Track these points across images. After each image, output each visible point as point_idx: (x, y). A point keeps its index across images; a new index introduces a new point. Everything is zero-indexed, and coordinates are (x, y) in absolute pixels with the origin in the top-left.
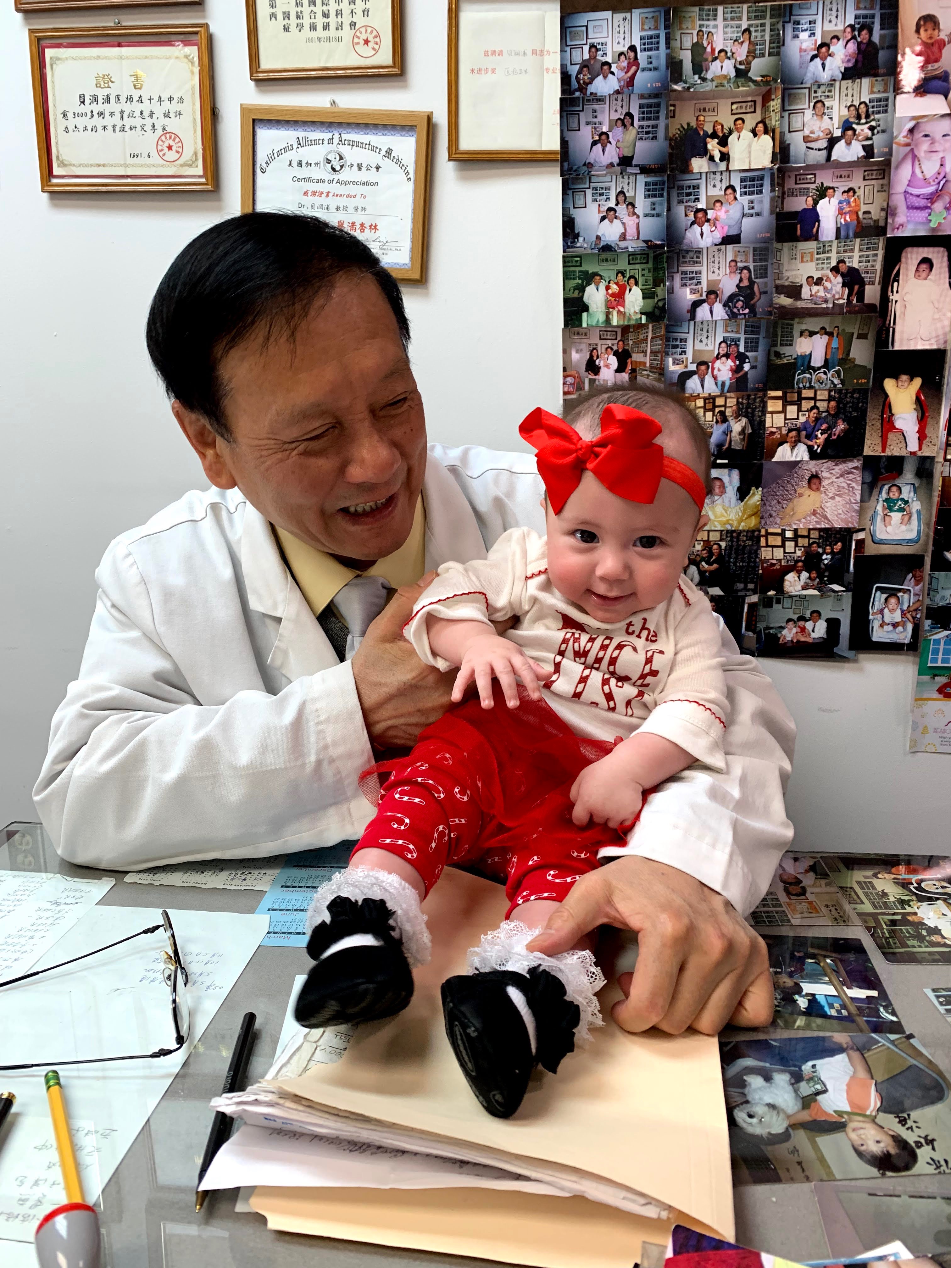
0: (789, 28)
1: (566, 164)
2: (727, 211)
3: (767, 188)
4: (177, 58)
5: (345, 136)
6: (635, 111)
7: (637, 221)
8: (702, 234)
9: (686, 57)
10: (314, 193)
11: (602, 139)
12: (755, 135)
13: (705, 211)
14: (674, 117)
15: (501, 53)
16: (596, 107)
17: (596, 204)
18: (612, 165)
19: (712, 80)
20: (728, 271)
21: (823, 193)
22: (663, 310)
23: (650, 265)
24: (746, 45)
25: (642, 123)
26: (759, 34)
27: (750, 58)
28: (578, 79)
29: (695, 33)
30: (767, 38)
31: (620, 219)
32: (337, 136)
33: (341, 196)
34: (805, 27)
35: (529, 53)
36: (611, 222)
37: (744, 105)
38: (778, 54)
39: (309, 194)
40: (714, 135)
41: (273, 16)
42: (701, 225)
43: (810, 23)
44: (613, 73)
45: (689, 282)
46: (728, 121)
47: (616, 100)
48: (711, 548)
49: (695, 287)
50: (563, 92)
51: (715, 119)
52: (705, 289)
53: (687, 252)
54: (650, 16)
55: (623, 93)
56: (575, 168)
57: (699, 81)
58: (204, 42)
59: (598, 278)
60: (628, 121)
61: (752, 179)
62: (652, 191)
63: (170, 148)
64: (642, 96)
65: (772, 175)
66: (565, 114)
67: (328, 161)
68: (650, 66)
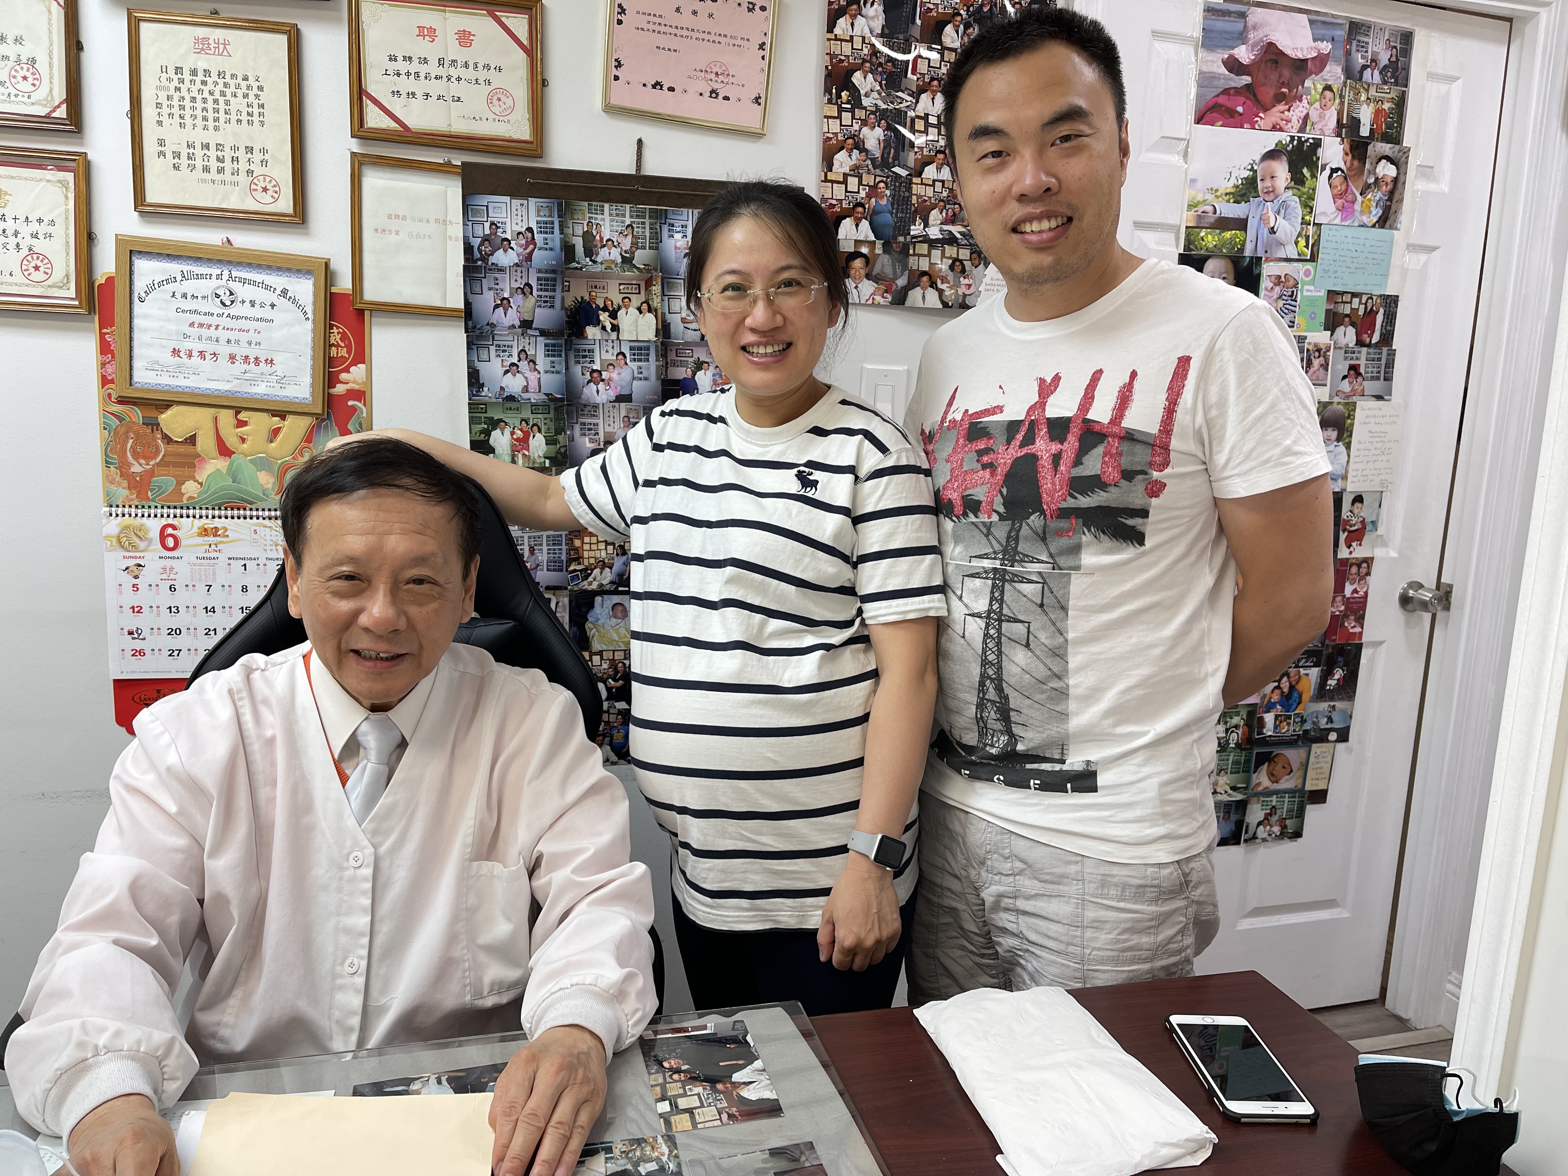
0: (665, 228)
1: (470, 323)
2: (619, 374)
3: (652, 357)
4: (48, 181)
5: (235, 273)
6: (534, 283)
7: (538, 376)
8: (598, 392)
9: (578, 243)
10: (201, 325)
11: (504, 303)
12: (641, 312)
13: (600, 372)
14: (569, 291)
15: (404, 218)
16: (497, 275)
17: (500, 359)
18: (513, 326)
19: (602, 263)
20: (622, 425)
21: (699, 365)
22: (565, 455)
23: (552, 415)
24: (630, 237)
25: (540, 293)
26: (640, 230)
27: (634, 249)
28: (480, 251)
29: (585, 223)
30: (647, 234)
31: (522, 373)
32: (226, 273)
33: (232, 329)
34: (678, 229)
35: (432, 221)
36: (515, 375)
37: (630, 286)
38: (657, 248)
39: (196, 325)
40: (605, 309)
41: (162, 154)
42: (597, 384)
43: (682, 226)
44: (512, 248)
45: (587, 432)
46: (617, 299)
47: (516, 271)
48: (616, 667)
49: (593, 437)
50: (466, 260)
51: (605, 295)
52: (602, 439)
53: (585, 406)
54: (545, 205)
55: (522, 266)
56: (478, 327)
57: (590, 263)
58: (81, 170)
59: (503, 424)
60: (527, 289)
61: (640, 349)
62: (551, 351)
63: (37, 268)
64: (540, 271)
65: (657, 346)
66: (468, 279)
67: (217, 296)
68: (546, 246)
